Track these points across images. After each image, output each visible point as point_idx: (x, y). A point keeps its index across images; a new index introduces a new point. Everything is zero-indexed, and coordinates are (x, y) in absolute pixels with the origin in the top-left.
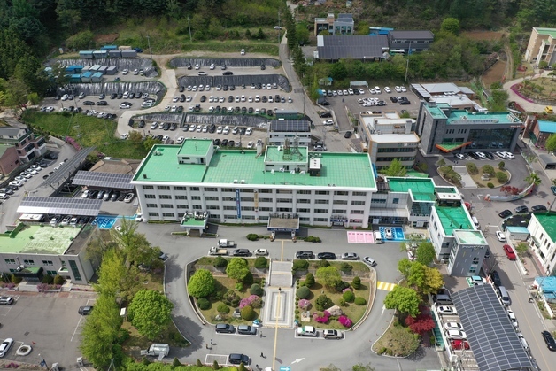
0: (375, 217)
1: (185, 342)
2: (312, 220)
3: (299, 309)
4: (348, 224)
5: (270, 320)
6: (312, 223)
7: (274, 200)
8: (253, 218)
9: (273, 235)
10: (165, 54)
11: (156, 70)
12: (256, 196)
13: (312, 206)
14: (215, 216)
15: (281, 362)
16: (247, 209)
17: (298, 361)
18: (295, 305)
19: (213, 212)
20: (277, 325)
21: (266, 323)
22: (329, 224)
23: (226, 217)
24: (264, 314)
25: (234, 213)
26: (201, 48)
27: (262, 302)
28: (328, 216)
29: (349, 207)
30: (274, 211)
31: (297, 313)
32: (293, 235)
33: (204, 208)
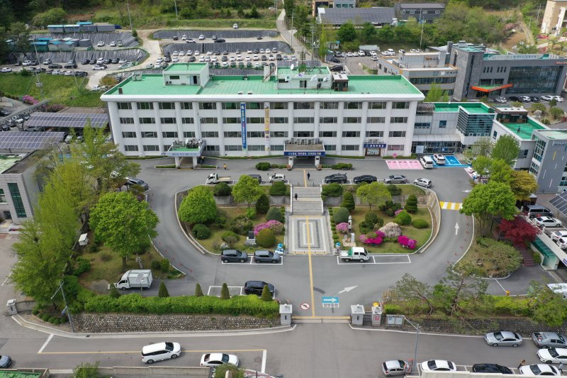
0: (420, 143)
1: (175, 273)
2: (339, 148)
3: (338, 235)
4: (385, 152)
5: (299, 247)
6: (339, 152)
7: (291, 120)
8: (262, 148)
9: (291, 163)
10: (147, 29)
11: (136, 40)
12: (267, 114)
13: (339, 127)
14: (212, 148)
15: (323, 292)
16: (254, 135)
17: (348, 289)
18: (331, 232)
19: (211, 141)
20: (310, 252)
21: (293, 249)
22: (361, 152)
23: (227, 148)
24: (291, 241)
25: (237, 141)
26: (188, 25)
27: (284, 230)
28: (360, 141)
29: (386, 127)
30: (291, 135)
31: (336, 238)
32: (317, 162)
33: (198, 136)
